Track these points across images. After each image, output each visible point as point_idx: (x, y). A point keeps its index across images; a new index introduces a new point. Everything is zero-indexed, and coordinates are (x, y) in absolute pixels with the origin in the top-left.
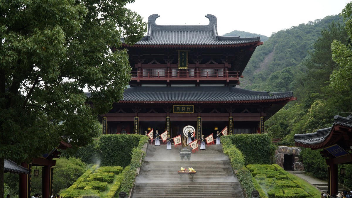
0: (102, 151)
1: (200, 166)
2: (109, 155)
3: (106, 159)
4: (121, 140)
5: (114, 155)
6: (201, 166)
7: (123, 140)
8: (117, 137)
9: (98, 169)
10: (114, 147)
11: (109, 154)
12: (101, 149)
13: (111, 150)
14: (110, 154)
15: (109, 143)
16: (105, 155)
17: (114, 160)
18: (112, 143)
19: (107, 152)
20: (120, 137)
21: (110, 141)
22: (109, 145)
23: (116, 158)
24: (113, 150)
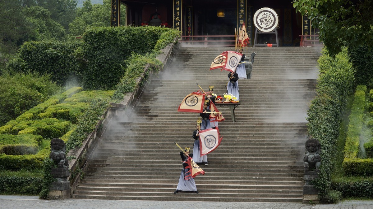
0: (87, 61)
1: (259, 91)
2: (101, 68)
3: (97, 76)
4: (123, 38)
5: (110, 68)
6: (262, 90)
7: (127, 38)
8: (117, 32)
9: (74, 95)
10: (110, 53)
11: (100, 66)
12: (86, 56)
13: (105, 58)
14: (103, 67)
15: (100, 45)
16: (94, 67)
17: (111, 78)
18: (105, 44)
19: (97, 63)
20: (122, 33)
21: (103, 41)
22: (100, 49)
23: (115, 74)
24: (108, 58)
